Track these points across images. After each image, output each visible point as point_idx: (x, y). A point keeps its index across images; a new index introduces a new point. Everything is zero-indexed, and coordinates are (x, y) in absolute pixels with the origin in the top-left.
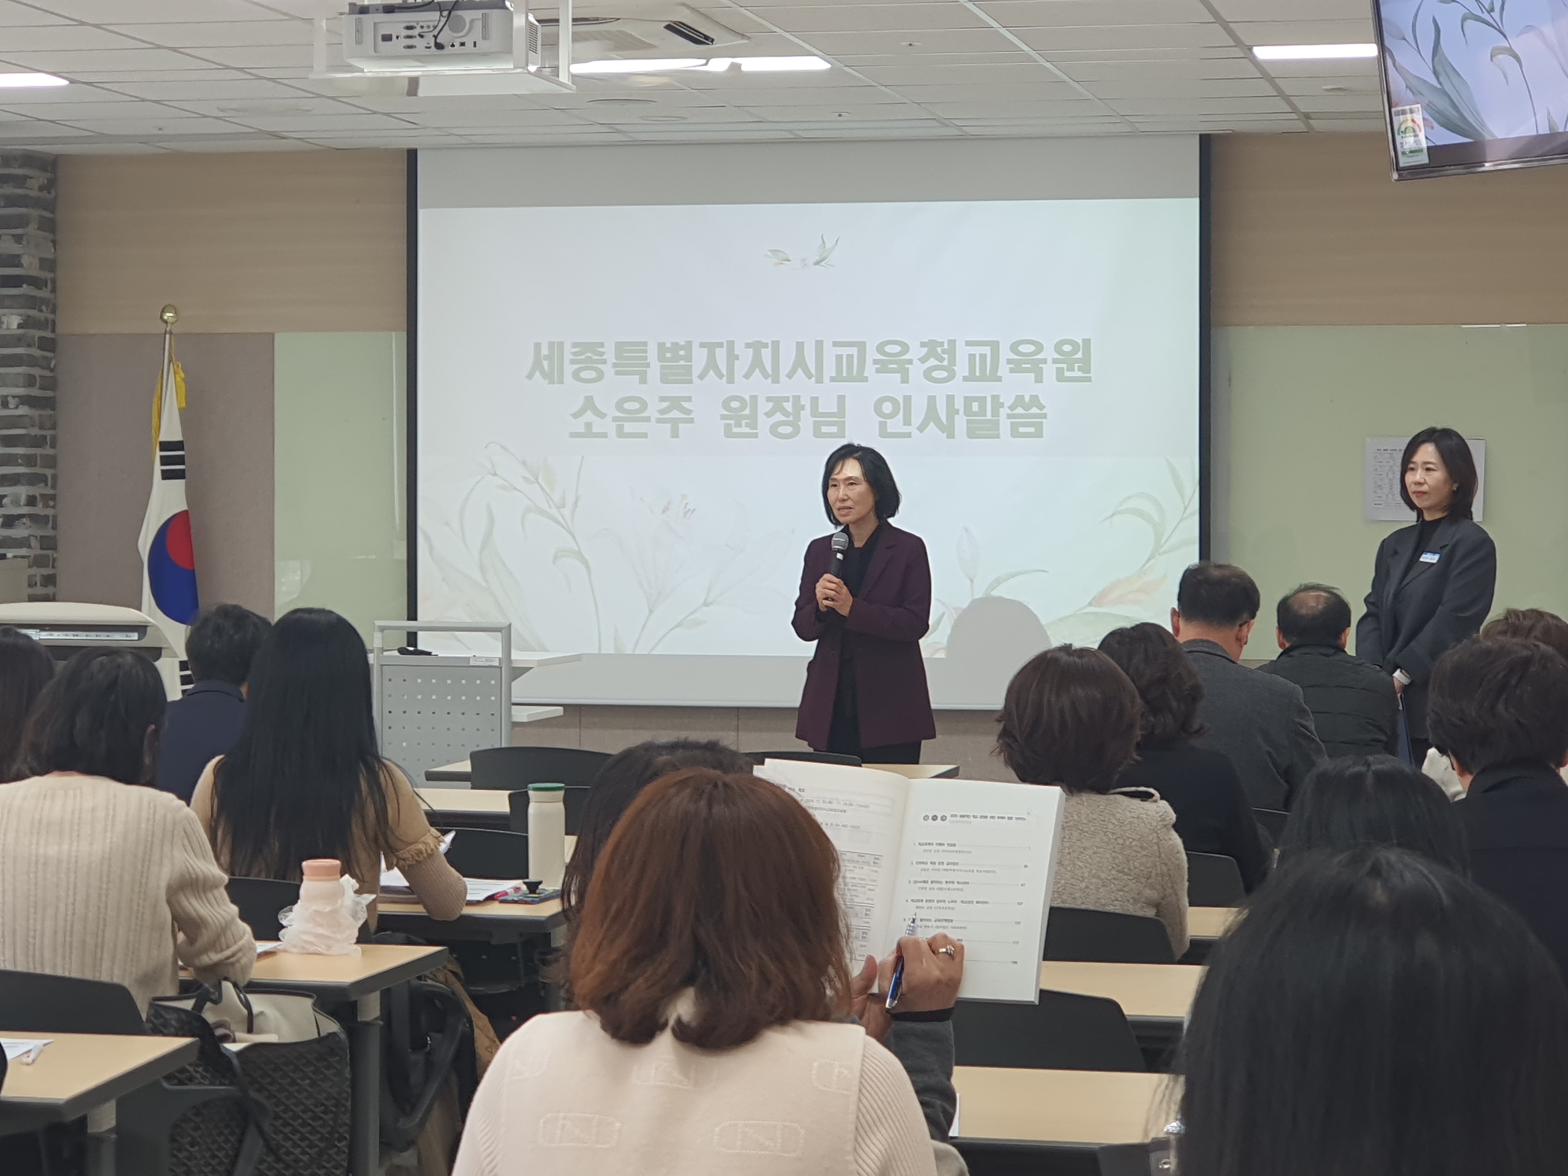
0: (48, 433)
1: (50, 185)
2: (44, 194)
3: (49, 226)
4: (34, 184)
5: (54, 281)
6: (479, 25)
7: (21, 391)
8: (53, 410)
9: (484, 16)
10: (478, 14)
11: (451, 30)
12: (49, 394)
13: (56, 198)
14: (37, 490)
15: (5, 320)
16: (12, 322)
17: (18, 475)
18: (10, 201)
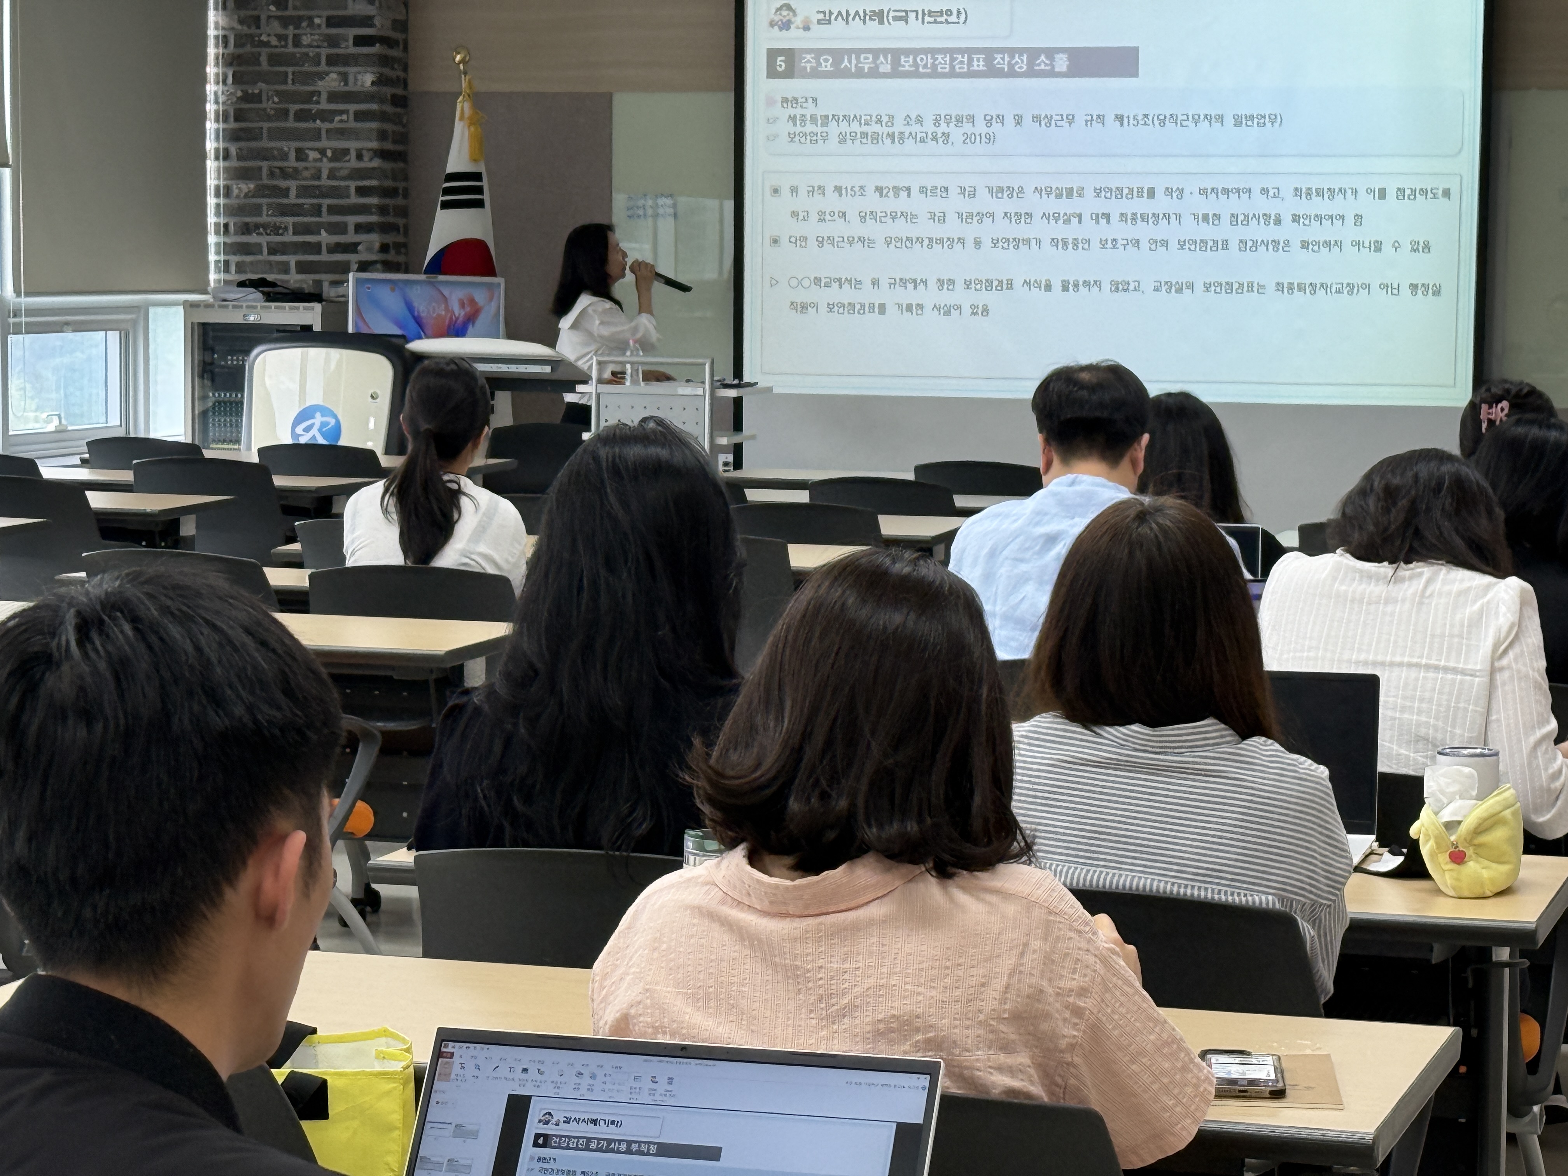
0: (401, 185)
5: (405, 41)
7: (374, 145)
8: (405, 161)
12: (400, 148)
14: (390, 239)
15: (359, 77)
16: (367, 79)
17: (371, 223)
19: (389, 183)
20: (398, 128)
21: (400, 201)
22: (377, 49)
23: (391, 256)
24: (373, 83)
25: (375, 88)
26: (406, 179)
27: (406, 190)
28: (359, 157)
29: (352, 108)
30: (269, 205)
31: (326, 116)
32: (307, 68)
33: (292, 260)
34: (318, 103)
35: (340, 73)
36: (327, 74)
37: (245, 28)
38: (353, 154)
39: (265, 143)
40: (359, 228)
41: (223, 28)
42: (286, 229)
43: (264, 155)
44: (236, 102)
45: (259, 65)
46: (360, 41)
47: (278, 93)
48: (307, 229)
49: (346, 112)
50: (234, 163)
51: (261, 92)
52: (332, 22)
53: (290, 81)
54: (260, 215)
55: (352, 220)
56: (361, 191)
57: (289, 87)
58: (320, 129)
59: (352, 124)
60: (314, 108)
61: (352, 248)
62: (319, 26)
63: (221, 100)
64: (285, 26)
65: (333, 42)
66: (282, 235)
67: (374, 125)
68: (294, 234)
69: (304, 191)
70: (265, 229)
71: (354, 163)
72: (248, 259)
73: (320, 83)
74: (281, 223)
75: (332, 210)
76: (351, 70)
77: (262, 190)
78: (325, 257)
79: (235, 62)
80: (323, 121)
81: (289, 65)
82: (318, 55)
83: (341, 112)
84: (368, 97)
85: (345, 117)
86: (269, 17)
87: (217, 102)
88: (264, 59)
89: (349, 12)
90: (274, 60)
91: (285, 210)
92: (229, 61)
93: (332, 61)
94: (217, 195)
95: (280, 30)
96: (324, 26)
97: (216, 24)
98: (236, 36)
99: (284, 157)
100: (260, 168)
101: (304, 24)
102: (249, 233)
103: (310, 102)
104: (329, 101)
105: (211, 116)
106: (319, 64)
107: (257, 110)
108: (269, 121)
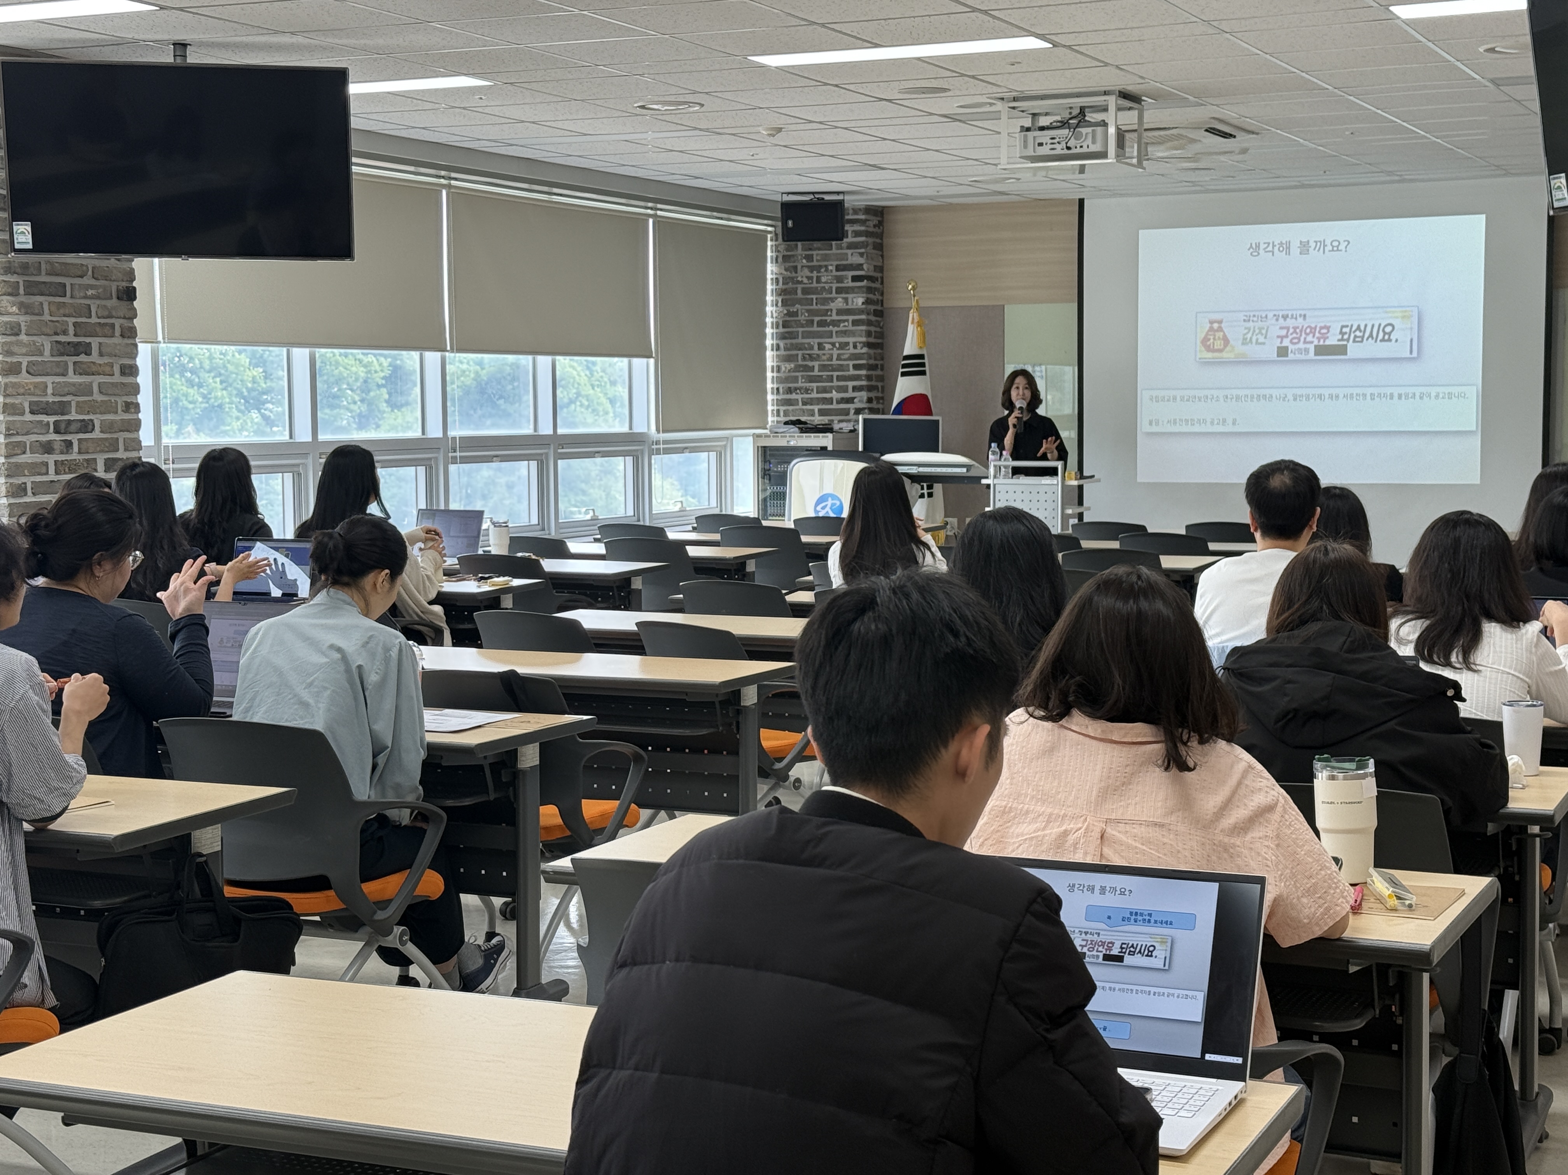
0: (879, 363)
1: (880, 224)
2: (876, 230)
3: (879, 247)
4: (871, 224)
5: (882, 278)
6: (1091, 136)
7: (864, 339)
8: (882, 349)
9: (1093, 131)
10: (1090, 130)
11: (1076, 139)
12: (879, 341)
13: (882, 233)
14: (873, 395)
15: (855, 300)
16: (859, 301)
17: (862, 386)
18: (857, 234)
19: (872, 362)
20: (878, 329)
21: (879, 372)
22: (865, 283)
23: (874, 405)
24: (863, 303)
25: (864, 306)
26: (882, 359)
27: (882, 366)
28: (855, 347)
29: (851, 318)
30: (803, 377)
31: (835, 323)
32: (825, 295)
33: (816, 408)
34: (831, 316)
35: (843, 298)
36: (836, 298)
37: (789, 273)
38: (851, 345)
39: (800, 340)
40: (855, 389)
41: (776, 274)
42: (812, 390)
43: (799, 347)
44: (784, 317)
45: (797, 294)
46: (855, 279)
47: (808, 311)
48: (825, 390)
49: (847, 321)
50: (782, 352)
51: (797, 310)
52: (838, 268)
53: (814, 303)
54: (797, 382)
55: (851, 384)
56: (856, 367)
57: (814, 307)
58: (832, 332)
59: (851, 328)
60: (829, 319)
61: (850, 400)
62: (831, 271)
63: (774, 316)
64: (812, 272)
65: (840, 280)
66: (810, 394)
67: (864, 328)
68: (817, 393)
69: (823, 368)
70: (800, 390)
71: (852, 351)
72: (791, 408)
73: (832, 304)
74: (809, 386)
75: (839, 378)
76: (850, 296)
77: (797, 369)
78: (834, 406)
79: (783, 293)
80: (834, 326)
81: (813, 294)
82: (831, 288)
83: (844, 321)
84: (860, 312)
85: (846, 324)
86: (802, 267)
87: (772, 317)
88: (799, 291)
89: (849, 262)
90: (805, 291)
91: (812, 379)
92: (781, 292)
93: (839, 291)
94: (773, 371)
96: (834, 271)
97: (772, 271)
98: (783, 278)
99: (812, 348)
100: (797, 355)
101: (823, 270)
102: (791, 393)
103: (826, 315)
104: (837, 314)
105: (769, 325)
106: (831, 293)
107: (795, 321)
108: (803, 327)
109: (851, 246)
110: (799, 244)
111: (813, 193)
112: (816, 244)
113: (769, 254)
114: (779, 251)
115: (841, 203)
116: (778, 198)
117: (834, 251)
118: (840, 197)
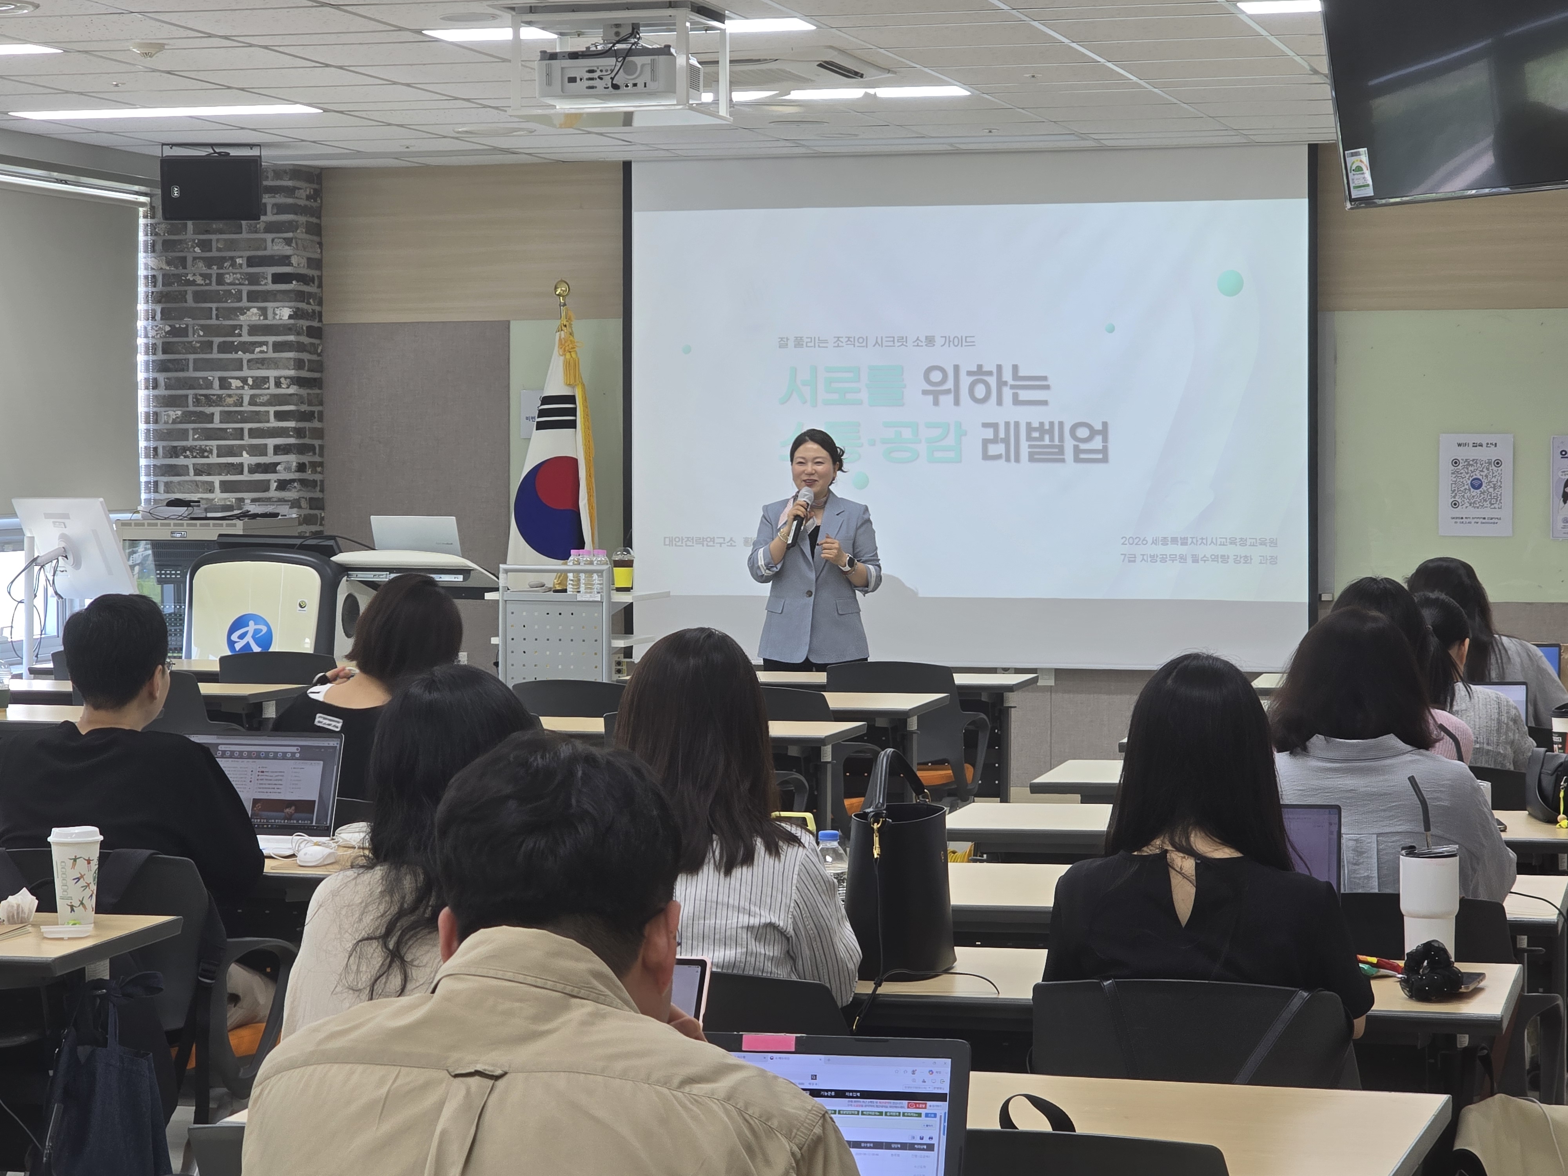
0: (316, 409)
1: (316, 195)
2: (311, 203)
3: (316, 230)
4: (303, 194)
5: (320, 278)
6: (648, 69)
7: (292, 373)
8: (320, 388)
12: (316, 375)
13: (321, 207)
14: (306, 459)
15: (278, 312)
16: (284, 313)
17: (290, 445)
18: (280, 209)
19: (304, 408)
20: (314, 357)
21: (316, 424)
22: (294, 285)
23: (308, 475)
24: (290, 317)
25: (292, 321)
26: (321, 403)
27: (321, 413)
28: (278, 384)
29: (271, 339)
30: (195, 430)
31: (247, 347)
32: (230, 304)
33: (216, 480)
34: (240, 335)
35: (259, 308)
36: (248, 309)
37: (172, 268)
38: (272, 382)
39: (191, 374)
40: (278, 449)
41: (152, 269)
42: (211, 452)
43: (191, 384)
44: (165, 337)
45: (186, 302)
46: (278, 278)
47: (203, 327)
48: (230, 452)
49: (266, 343)
50: (162, 391)
51: (187, 326)
52: (252, 262)
53: (214, 316)
54: (187, 440)
55: (271, 442)
56: (279, 416)
57: (214, 322)
58: (241, 360)
59: (271, 354)
60: (236, 340)
61: (270, 468)
62: (241, 265)
63: (150, 335)
64: (209, 267)
65: (253, 279)
66: (208, 457)
67: (291, 355)
68: (218, 456)
69: (227, 417)
70: (191, 452)
71: (273, 390)
72: (176, 479)
73: (241, 317)
74: (206, 446)
75: (253, 433)
76: (270, 305)
77: (188, 417)
78: (246, 477)
79: (163, 300)
80: (244, 352)
81: (212, 301)
82: (240, 292)
83: (261, 344)
84: (286, 330)
85: (264, 348)
86: (195, 259)
87: (146, 336)
88: (190, 297)
89: (268, 252)
90: (199, 297)
91: (211, 435)
92: (158, 298)
93: (253, 297)
94: (147, 422)
95: (205, 270)
96: (245, 266)
97: (146, 265)
98: (164, 275)
99: (209, 385)
100: (187, 396)
101: (227, 264)
102: (177, 456)
103: (233, 335)
104: (250, 334)
105: (141, 349)
106: (240, 300)
107: (183, 343)
108: (194, 353)
109: (271, 228)
110: (190, 224)
111: (212, 145)
112: (215, 225)
113: (141, 237)
114: (156, 234)
115: (255, 161)
116: (157, 152)
117: (244, 235)
118: (255, 152)
